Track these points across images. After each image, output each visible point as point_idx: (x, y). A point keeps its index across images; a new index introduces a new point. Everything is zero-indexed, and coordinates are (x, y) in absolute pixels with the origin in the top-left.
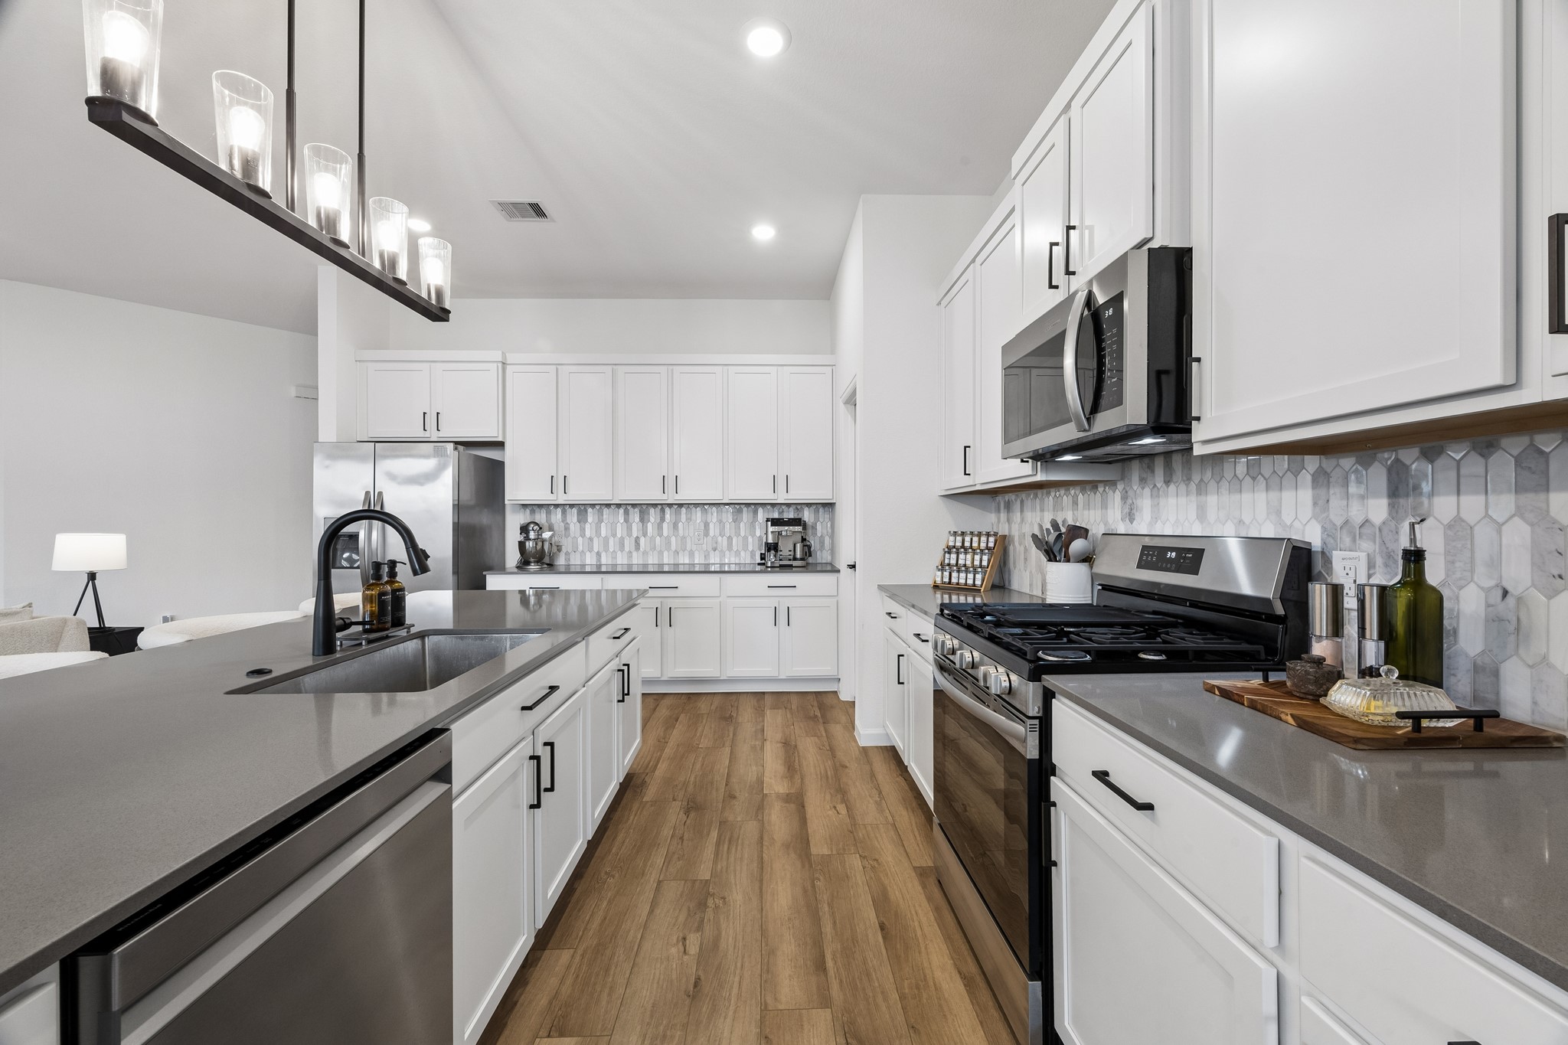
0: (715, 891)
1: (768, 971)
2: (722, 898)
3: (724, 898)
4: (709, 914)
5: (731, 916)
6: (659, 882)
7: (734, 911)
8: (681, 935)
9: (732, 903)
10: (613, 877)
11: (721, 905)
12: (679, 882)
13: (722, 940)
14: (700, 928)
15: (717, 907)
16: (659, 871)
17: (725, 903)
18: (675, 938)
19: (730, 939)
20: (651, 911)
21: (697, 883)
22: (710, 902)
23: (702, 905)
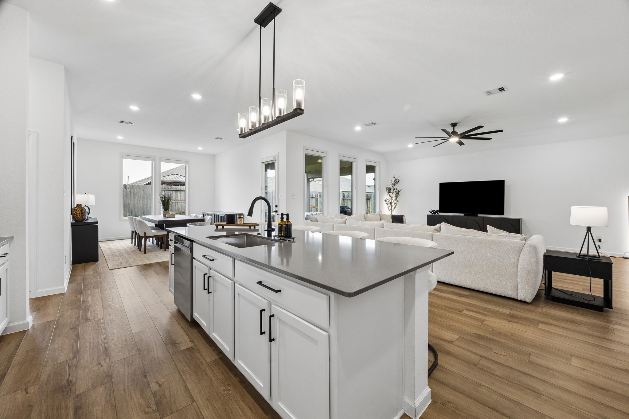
0: (154, 414)
1: (110, 394)
2: (148, 413)
3: (146, 413)
4: (152, 401)
5: (137, 407)
6: (194, 401)
7: (137, 410)
8: (163, 386)
9: (140, 413)
10: (223, 390)
11: (147, 409)
12: (182, 407)
13: (139, 394)
14: (154, 394)
15: (149, 406)
16: (200, 406)
17: (145, 411)
18: (165, 384)
19: (134, 397)
20: (186, 387)
21: (169, 413)
22: (154, 407)
23: (158, 403)
